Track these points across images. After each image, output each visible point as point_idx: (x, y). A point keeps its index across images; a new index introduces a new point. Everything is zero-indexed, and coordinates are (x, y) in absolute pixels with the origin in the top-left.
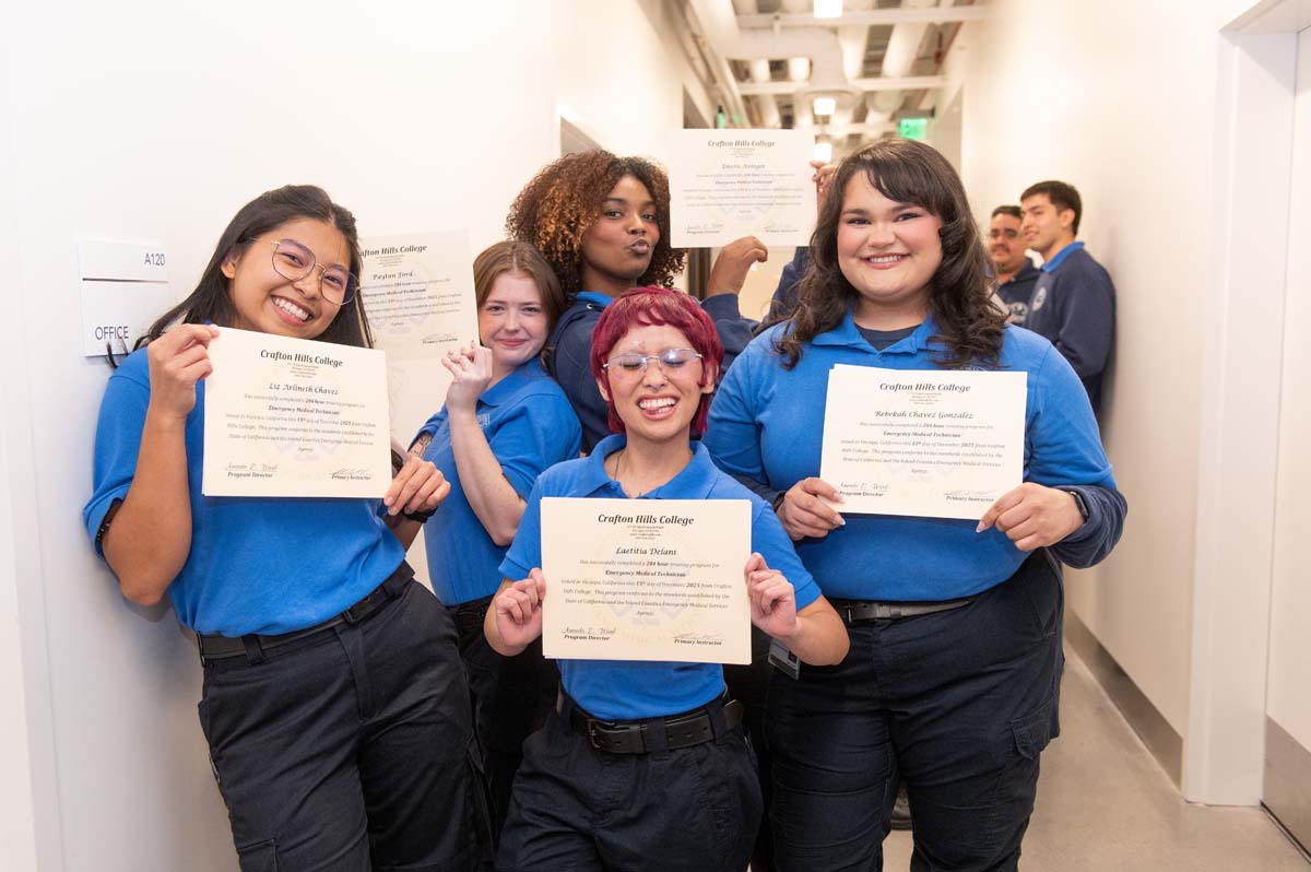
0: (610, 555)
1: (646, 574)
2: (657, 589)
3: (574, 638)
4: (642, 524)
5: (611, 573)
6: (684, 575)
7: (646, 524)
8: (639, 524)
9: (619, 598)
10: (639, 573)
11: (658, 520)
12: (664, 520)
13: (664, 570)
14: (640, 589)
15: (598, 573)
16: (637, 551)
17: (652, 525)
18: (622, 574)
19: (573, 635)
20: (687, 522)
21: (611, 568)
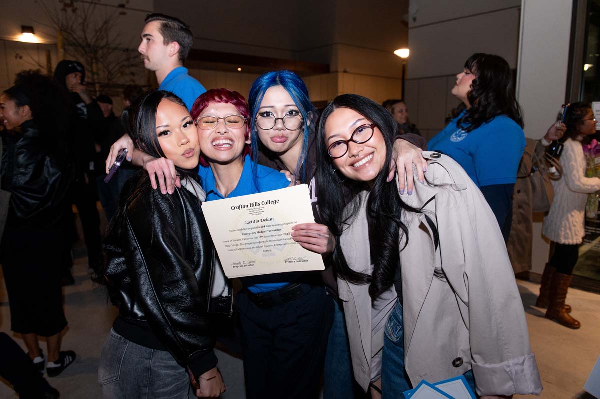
0: (242, 226)
1: (262, 232)
2: (269, 239)
3: (238, 267)
4: (253, 208)
5: (245, 234)
6: (281, 230)
7: (255, 207)
8: (252, 208)
9: (252, 246)
10: (258, 233)
11: (261, 204)
12: (264, 203)
13: (270, 229)
14: (261, 240)
15: (239, 235)
16: (254, 222)
17: (258, 207)
18: (250, 234)
19: (237, 266)
20: (275, 202)
21: (245, 232)
